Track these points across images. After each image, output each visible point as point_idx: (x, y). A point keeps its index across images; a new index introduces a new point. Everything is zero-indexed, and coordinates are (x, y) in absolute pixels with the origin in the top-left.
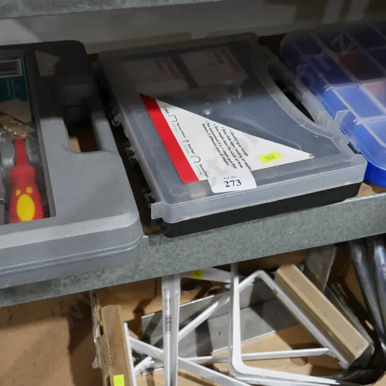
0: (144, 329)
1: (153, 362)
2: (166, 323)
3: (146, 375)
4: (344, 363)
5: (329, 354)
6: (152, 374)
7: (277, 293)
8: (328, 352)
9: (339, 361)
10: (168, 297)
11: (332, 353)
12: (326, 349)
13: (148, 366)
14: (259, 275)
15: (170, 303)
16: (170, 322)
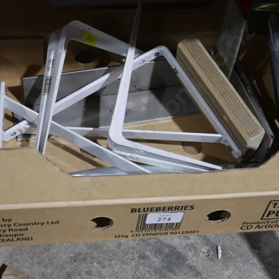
0: (26, 94)
1: (29, 126)
2: (46, 84)
3: (22, 141)
4: (237, 152)
5: (222, 142)
6: (28, 141)
7: (177, 72)
8: (221, 138)
9: (232, 150)
10: (52, 57)
11: (226, 141)
12: (220, 136)
13: (24, 131)
14: (162, 51)
15: (53, 64)
16: (50, 84)
